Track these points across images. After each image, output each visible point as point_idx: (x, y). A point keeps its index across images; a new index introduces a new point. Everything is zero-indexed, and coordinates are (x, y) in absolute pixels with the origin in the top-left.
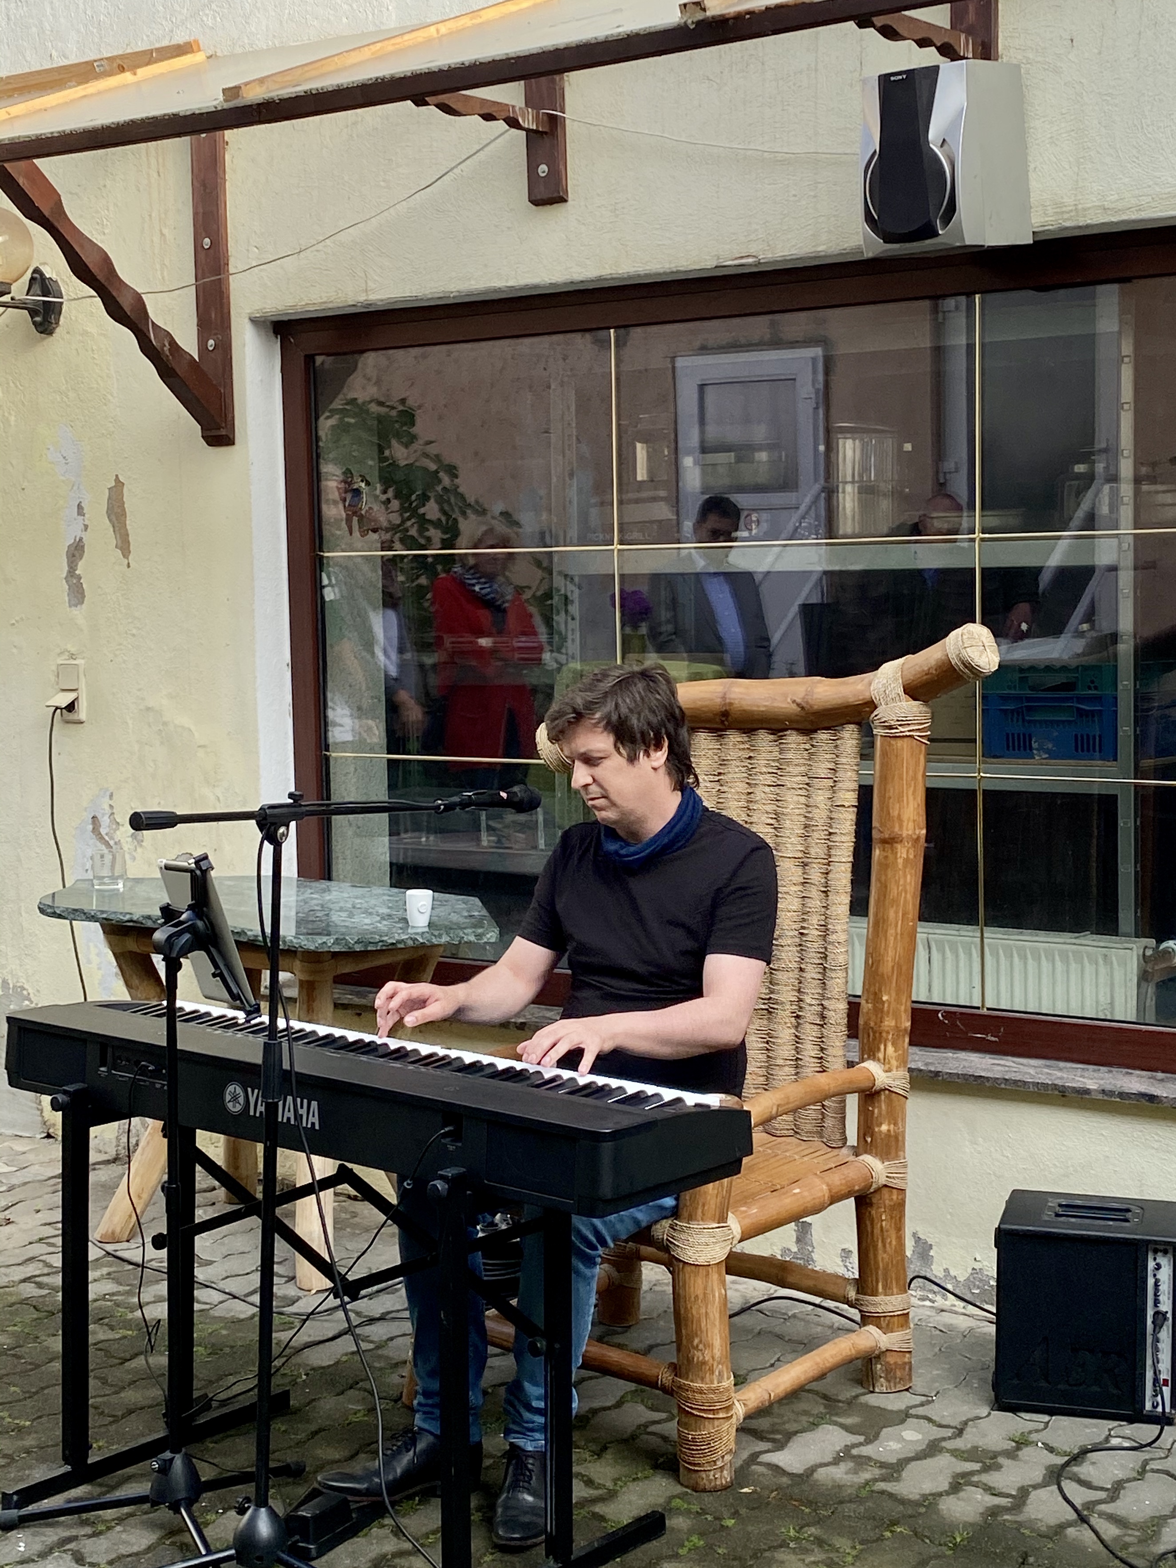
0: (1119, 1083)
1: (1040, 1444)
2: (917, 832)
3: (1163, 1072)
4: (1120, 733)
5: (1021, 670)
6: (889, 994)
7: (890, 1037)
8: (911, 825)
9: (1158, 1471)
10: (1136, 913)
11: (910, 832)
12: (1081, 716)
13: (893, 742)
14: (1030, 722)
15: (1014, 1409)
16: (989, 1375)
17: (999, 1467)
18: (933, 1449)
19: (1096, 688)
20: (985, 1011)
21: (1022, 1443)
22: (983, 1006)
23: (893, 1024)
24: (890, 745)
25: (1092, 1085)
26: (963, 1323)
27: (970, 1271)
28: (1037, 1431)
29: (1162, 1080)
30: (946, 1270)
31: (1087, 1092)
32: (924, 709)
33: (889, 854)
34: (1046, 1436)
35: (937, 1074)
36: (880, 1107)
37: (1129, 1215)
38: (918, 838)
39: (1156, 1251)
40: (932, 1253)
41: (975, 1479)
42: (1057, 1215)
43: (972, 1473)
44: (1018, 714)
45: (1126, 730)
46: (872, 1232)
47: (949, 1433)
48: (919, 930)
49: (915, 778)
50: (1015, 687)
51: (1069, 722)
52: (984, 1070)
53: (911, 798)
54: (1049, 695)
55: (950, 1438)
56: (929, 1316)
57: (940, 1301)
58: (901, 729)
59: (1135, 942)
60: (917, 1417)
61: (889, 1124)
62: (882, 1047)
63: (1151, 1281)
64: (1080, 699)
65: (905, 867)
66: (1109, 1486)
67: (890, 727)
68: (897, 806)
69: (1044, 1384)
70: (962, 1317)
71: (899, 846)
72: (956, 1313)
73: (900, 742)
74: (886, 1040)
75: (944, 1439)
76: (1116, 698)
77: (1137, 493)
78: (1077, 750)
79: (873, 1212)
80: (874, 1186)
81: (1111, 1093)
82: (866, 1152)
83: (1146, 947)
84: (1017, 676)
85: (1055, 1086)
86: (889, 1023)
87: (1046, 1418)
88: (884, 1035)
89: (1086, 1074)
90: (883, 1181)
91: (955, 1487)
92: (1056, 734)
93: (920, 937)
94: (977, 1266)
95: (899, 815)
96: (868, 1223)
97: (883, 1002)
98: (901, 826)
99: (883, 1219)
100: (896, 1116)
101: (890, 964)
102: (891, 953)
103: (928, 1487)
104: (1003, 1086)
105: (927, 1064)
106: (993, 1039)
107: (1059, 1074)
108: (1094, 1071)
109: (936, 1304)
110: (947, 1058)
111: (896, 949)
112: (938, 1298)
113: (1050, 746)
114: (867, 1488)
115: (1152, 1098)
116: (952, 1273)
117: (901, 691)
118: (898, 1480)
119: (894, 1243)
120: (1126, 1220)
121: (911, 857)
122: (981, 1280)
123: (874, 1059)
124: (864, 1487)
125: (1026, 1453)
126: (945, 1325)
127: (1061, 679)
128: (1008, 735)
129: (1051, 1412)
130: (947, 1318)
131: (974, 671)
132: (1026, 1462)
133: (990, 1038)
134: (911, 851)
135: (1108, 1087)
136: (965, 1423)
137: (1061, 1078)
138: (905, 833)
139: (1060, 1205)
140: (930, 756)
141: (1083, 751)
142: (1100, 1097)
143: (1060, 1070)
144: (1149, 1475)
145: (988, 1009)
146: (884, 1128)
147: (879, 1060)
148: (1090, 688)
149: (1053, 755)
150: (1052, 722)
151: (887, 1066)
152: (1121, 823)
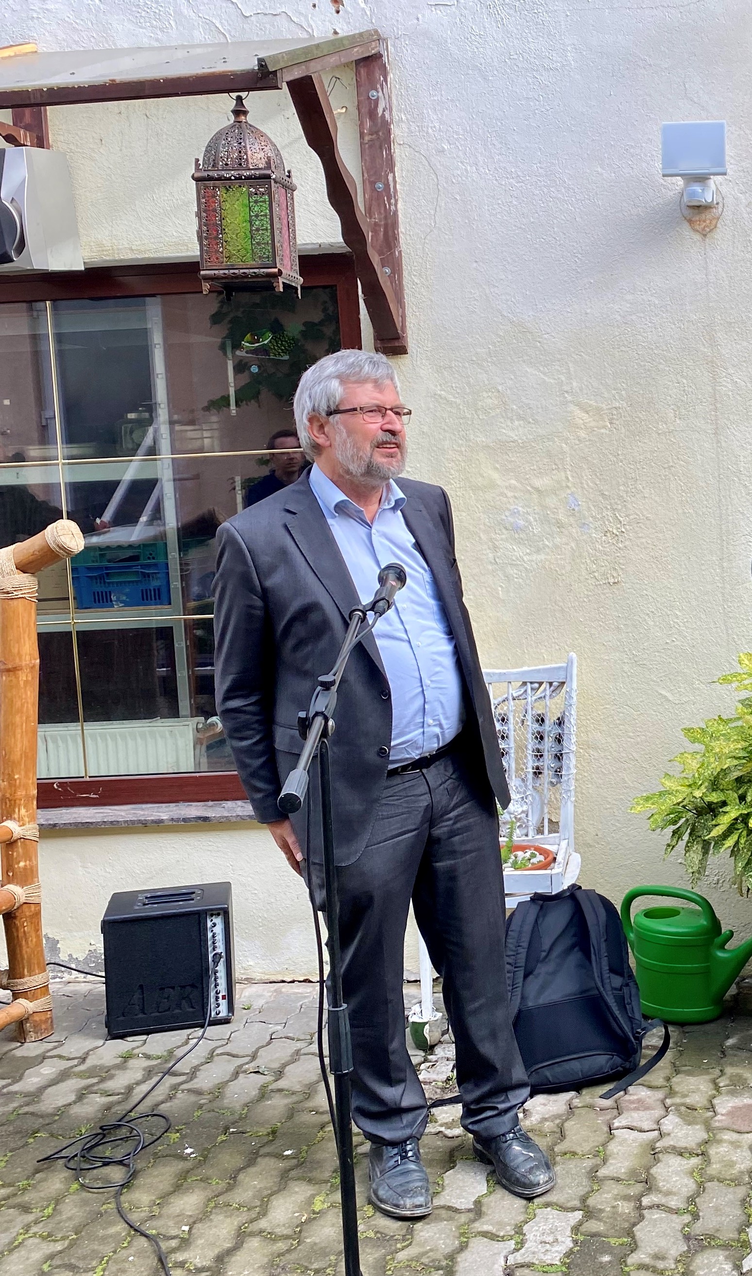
0: (183, 812)
1: (140, 1055)
2: (33, 662)
3: (212, 801)
4: (172, 586)
5: (100, 549)
6: (19, 773)
7: (22, 802)
8: (28, 658)
9: (222, 1054)
10: (190, 702)
11: (28, 662)
12: (145, 577)
13: (10, 602)
14: (109, 583)
15: (122, 1037)
16: (103, 1018)
17: (112, 1077)
18: (63, 1076)
19: (154, 558)
20: (88, 779)
21: (127, 1057)
22: (86, 775)
23: (24, 793)
24: (9, 605)
25: (164, 817)
26: (83, 988)
27: (87, 952)
28: (138, 1047)
29: (212, 806)
30: (70, 955)
31: (162, 821)
32: (33, 578)
33: (13, 678)
34: (144, 1049)
35: (55, 825)
36: (18, 852)
37: (193, 896)
38: (34, 666)
39: (212, 915)
40: (59, 946)
41: (95, 1088)
42: (145, 904)
43: (93, 1085)
44: (101, 579)
45: (176, 584)
46: (18, 936)
47: (75, 1062)
48: (38, 730)
49: (29, 625)
50: (97, 561)
51: (137, 582)
52: (89, 818)
53: (27, 639)
54: (121, 564)
55: (76, 1066)
56: (60, 988)
57: (67, 977)
58: (15, 593)
59: (190, 721)
60: (52, 1057)
61: (25, 861)
62: (17, 810)
63: (210, 935)
64: (144, 566)
65: (25, 687)
66: (188, 1071)
67: (8, 593)
68: (17, 645)
69: (141, 1016)
70: (83, 984)
71: (20, 672)
72: (79, 982)
73: (15, 602)
74: (19, 805)
75: (72, 1067)
76: (167, 564)
77: (172, 432)
78: (143, 599)
79: (17, 922)
80: (17, 905)
81: (178, 820)
82: (9, 883)
83: (198, 723)
84: (98, 553)
85: (140, 821)
86: (21, 793)
87: (144, 1037)
88: (18, 802)
89: (160, 810)
90: (23, 900)
91: (81, 1097)
92: (127, 590)
93: (40, 734)
94: (92, 948)
95: (19, 653)
96: (14, 930)
97: (15, 780)
98: (20, 660)
99: (24, 925)
100: (29, 856)
101: (19, 753)
102: (19, 745)
103: (61, 1102)
104: (103, 826)
105: (47, 820)
106: (95, 796)
107: (142, 813)
108: (166, 807)
109: (64, 979)
110: (61, 814)
111: (22, 742)
112: (66, 975)
113: (124, 598)
114: (15, 1113)
115: (206, 819)
116: (74, 957)
117: (14, 568)
118: (38, 1102)
119: (34, 940)
120: (193, 899)
121: (30, 679)
122: (96, 957)
123: (11, 820)
124: (13, 1113)
125: (132, 1063)
126: (71, 992)
127: (129, 554)
128: (94, 593)
129: (148, 1033)
130: (71, 987)
131: (68, 552)
132: (131, 1069)
133: (92, 796)
134: (30, 675)
135: (175, 817)
136: (87, 1053)
137: (144, 815)
138: (24, 663)
139: (146, 898)
140: (39, 611)
141: (147, 600)
142: (170, 823)
143: (143, 809)
144: (216, 1058)
145: (90, 777)
146: (22, 864)
147: (15, 819)
148: (149, 558)
149: (127, 604)
150: (125, 582)
151: (21, 823)
152: (176, 645)
